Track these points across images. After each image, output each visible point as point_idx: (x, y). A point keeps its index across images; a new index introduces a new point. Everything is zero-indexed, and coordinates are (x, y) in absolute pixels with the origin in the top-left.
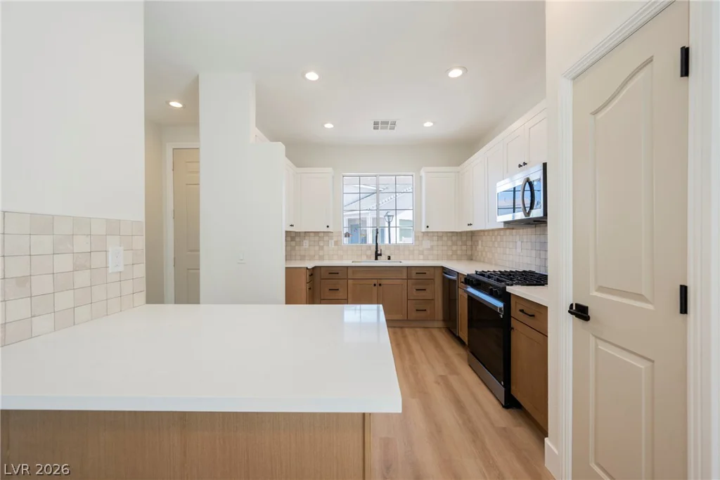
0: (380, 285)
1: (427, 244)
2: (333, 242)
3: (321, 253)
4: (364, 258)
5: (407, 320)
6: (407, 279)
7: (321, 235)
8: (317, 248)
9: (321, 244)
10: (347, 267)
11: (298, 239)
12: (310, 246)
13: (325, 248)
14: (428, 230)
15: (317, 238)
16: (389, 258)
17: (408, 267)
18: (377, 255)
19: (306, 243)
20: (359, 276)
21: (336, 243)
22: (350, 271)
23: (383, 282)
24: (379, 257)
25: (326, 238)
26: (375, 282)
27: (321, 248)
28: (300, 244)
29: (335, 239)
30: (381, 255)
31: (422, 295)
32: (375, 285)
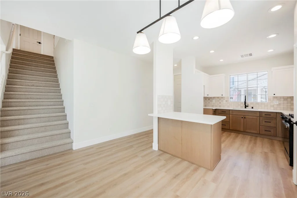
0: (245, 118)
1: (276, 102)
2: (225, 100)
3: (220, 105)
4: (239, 107)
5: (259, 134)
6: (260, 117)
7: (220, 98)
8: (218, 103)
9: (220, 101)
10: (230, 110)
11: (211, 99)
12: (215, 102)
13: (222, 103)
14: (274, 96)
15: (218, 99)
16: (252, 108)
17: (260, 112)
18: (246, 107)
19: (214, 101)
20: (234, 113)
21: (226, 101)
22: (230, 111)
23: (246, 117)
24: (247, 107)
25: (222, 99)
26: (243, 116)
27: (220, 103)
28: (212, 101)
29: (226, 99)
30: (248, 106)
31: (268, 124)
32: (242, 118)
